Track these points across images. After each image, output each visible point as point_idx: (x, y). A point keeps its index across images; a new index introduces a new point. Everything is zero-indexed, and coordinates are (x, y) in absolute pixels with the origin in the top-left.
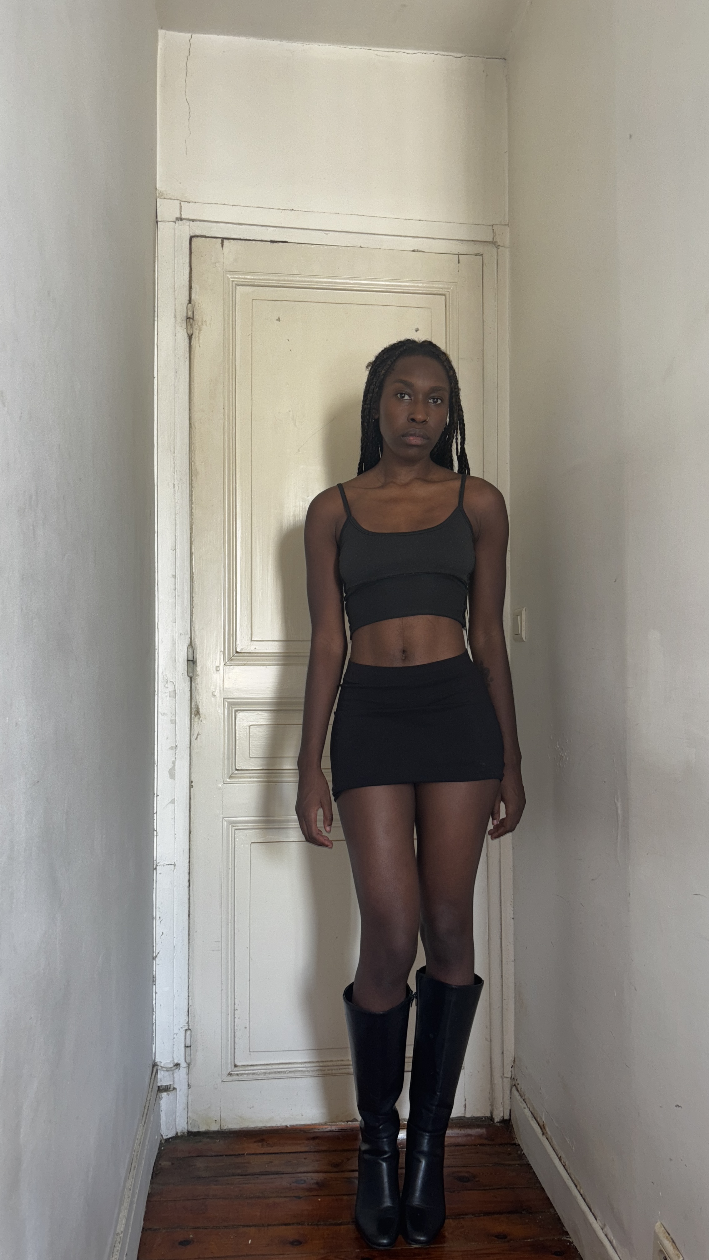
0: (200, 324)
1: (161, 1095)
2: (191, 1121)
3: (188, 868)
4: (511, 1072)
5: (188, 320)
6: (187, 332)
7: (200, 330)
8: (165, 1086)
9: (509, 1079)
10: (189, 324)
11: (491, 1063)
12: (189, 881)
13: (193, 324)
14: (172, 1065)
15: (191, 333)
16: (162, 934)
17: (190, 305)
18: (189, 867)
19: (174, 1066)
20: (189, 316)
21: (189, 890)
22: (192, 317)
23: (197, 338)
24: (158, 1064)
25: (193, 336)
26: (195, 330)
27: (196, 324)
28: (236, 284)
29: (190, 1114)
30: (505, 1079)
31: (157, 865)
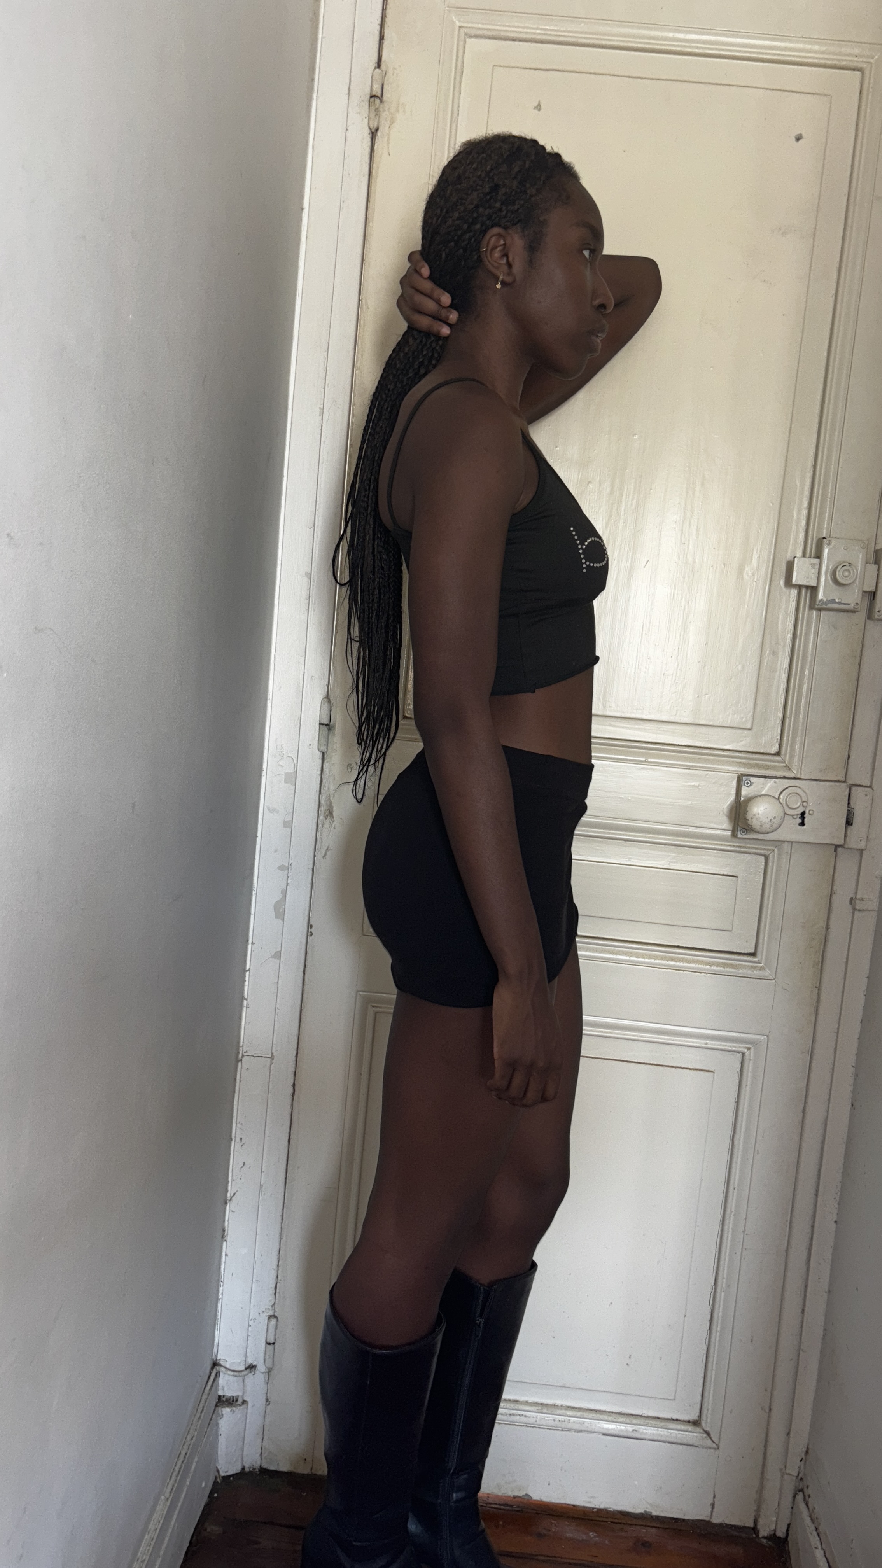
0: (393, 110)
1: (222, 1411)
2: (266, 1454)
3: (294, 1066)
4: (799, 1467)
5: (372, 99)
6: (368, 124)
7: (392, 122)
8: (230, 1397)
9: (794, 1478)
10: (373, 108)
11: (765, 1446)
12: (294, 1085)
13: (381, 109)
14: (243, 1368)
15: (376, 126)
16: (242, 1164)
17: (377, 70)
18: (295, 1063)
19: (246, 1369)
20: (374, 93)
21: (293, 1099)
22: (379, 95)
23: (386, 139)
24: (221, 1363)
25: (379, 133)
26: (382, 121)
27: (386, 109)
28: (466, 34)
29: (265, 1443)
30: (786, 1476)
31: (243, 1056)
